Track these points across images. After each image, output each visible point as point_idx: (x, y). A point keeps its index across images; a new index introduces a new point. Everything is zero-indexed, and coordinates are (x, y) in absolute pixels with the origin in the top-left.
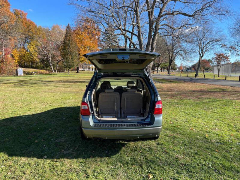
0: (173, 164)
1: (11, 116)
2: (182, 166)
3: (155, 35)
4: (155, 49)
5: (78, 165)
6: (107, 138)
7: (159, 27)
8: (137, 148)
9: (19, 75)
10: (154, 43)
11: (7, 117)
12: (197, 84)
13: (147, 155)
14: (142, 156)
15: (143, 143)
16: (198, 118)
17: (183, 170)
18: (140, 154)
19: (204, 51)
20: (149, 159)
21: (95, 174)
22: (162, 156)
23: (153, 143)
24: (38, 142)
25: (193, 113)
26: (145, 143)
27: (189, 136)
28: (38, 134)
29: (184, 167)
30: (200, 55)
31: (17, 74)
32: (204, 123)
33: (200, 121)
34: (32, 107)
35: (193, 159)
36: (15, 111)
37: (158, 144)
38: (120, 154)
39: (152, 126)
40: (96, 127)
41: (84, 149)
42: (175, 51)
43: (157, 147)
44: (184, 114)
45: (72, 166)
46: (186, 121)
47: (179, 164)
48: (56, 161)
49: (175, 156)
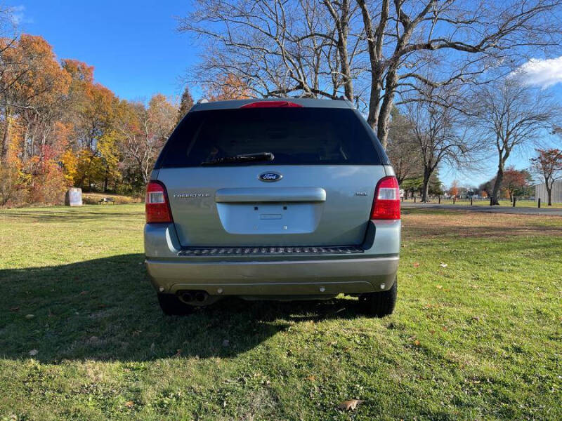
0: (441, 379)
2: (472, 385)
5: (121, 375)
7: (397, 80)
8: (323, 334)
9: (72, 204)
10: (386, 119)
12: (497, 214)
13: (352, 352)
14: (338, 354)
15: (344, 324)
16: (510, 271)
17: (475, 394)
18: (332, 349)
19: (510, 143)
20: (357, 362)
21: (166, 402)
22: (403, 355)
23: (374, 326)
24: (34, 318)
26: (350, 323)
28: (45, 302)
29: (479, 387)
30: (501, 152)
31: (67, 203)
35: (507, 364)
37: (391, 326)
38: (267, 349)
40: (185, 255)
41: (159, 334)
42: (439, 147)
43: (388, 335)
44: (467, 264)
45: (101, 376)
46: (475, 279)
47: (462, 378)
48: (59, 363)
49: (445, 356)
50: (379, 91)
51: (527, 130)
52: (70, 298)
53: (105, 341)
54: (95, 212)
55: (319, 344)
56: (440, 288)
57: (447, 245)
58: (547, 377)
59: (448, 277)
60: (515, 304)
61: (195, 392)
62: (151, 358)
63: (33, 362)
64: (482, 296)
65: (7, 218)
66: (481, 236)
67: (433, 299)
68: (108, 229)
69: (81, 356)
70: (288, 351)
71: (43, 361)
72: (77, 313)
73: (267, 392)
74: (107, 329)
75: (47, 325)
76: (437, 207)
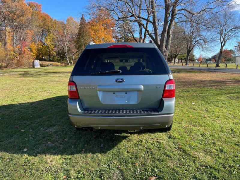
0: (189, 166)
1: (9, 103)
2: (202, 169)
3: (171, 21)
4: (171, 36)
5: (61, 162)
6: (99, 128)
7: (177, 12)
8: (141, 141)
9: (35, 67)
10: (171, 30)
11: (4, 104)
12: (218, 73)
13: (153, 151)
14: (147, 152)
15: (150, 136)
16: (222, 107)
17: (203, 174)
18: (145, 149)
19: (226, 39)
20: (156, 156)
21: (79, 176)
22: (174, 153)
23: (163, 136)
24: (24, 132)
25: (215, 101)
26: (153, 135)
27: (210, 128)
28: (28, 123)
29: (204, 170)
30: (222, 43)
31: (34, 67)
32: (230, 113)
33: (225, 111)
34: (35, 95)
35: (217, 158)
36: (15, 99)
37: (170, 137)
38: (119, 149)
39: (160, 113)
40: (85, 113)
41: (75, 141)
42: (194, 40)
43: (169, 142)
44: (203, 103)
45: (53, 163)
46: (206, 111)
47: (198, 165)
48: (36, 156)
49: (191, 154)
50: (168, 17)
51: (234, 33)
52: (38, 121)
53: (54, 144)
54: (45, 71)
55: (140, 147)
56: (191, 116)
57: (195, 91)
58: (233, 166)
59: (195, 110)
60: (222, 126)
61: (90, 172)
62: (73, 153)
63: (26, 156)
64: (209, 121)
65: (9, 75)
66: (210, 86)
67: (188, 122)
68: (51, 81)
69: (45, 152)
70: (127, 150)
71: (30, 155)
72: (42, 129)
73: (119, 172)
74: (54, 138)
75: (30, 136)
76: (192, 69)
